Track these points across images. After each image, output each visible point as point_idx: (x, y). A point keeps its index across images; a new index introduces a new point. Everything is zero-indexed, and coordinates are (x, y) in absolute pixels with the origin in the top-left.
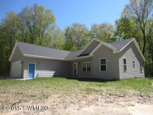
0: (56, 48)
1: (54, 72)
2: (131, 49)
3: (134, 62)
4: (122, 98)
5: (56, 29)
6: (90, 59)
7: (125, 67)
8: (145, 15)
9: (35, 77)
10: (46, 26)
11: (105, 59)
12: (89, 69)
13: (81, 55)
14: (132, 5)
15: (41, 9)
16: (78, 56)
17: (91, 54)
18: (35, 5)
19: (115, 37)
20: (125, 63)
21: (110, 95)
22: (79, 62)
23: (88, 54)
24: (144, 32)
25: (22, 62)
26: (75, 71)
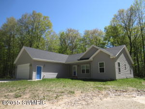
0: (52, 52)
1: (57, 74)
2: (123, 54)
3: (125, 65)
4: (125, 93)
5: (52, 34)
6: (90, 63)
7: (119, 69)
8: (131, 24)
9: (42, 78)
10: (43, 31)
11: (103, 63)
12: (88, 71)
13: (81, 59)
14: (120, 15)
15: (39, 15)
16: (79, 60)
17: (91, 59)
18: (34, 12)
19: (104, 42)
20: (119, 66)
21: (116, 91)
22: (78, 65)
23: (88, 59)
24: (130, 38)
25: (31, 65)
26: (75, 73)
